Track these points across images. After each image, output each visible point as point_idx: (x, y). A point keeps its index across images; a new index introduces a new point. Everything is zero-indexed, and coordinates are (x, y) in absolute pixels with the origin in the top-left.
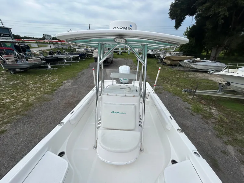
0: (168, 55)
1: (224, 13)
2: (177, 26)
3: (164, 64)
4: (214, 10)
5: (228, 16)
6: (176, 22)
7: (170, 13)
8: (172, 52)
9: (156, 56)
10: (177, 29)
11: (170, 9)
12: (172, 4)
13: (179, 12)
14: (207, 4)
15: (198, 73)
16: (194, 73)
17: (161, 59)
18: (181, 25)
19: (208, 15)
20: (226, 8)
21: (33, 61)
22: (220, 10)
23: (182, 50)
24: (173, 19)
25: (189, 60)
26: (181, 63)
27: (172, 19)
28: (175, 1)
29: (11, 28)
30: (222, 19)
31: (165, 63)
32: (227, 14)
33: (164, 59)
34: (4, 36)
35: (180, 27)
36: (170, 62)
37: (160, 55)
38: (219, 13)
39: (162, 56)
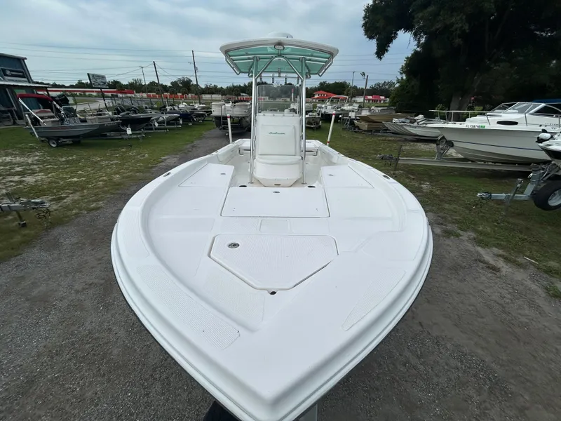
0: (365, 113)
1: (460, 25)
2: (381, 52)
3: (357, 130)
4: (444, 20)
5: (467, 31)
6: (378, 44)
7: (364, 25)
8: (373, 107)
9: (340, 116)
10: (381, 59)
11: (364, 18)
12: (368, 7)
13: (381, 24)
14: (431, 9)
15: (419, 144)
16: (412, 144)
17: (351, 122)
18: (387, 51)
19: (434, 28)
20: (464, 17)
21: (97, 120)
22: (454, 19)
23: (395, 103)
24: (371, 37)
25: (403, 120)
26: (387, 125)
27: (370, 39)
28: (374, 2)
29: (26, 59)
30: (459, 38)
31: (358, 127)
32: (466, 27)
33: (356, 121)
34: (12, 76)
35: (386, 54)
36: (368, 125)
37: (348, 114)
38: (452, 25)
39: (352, 115)
